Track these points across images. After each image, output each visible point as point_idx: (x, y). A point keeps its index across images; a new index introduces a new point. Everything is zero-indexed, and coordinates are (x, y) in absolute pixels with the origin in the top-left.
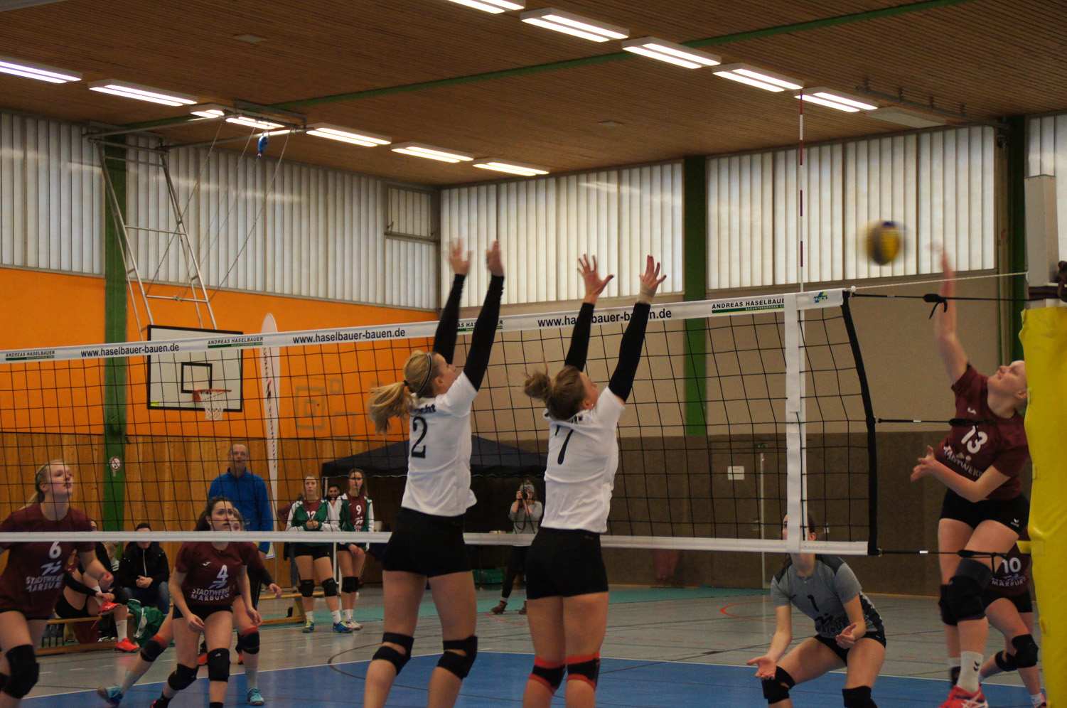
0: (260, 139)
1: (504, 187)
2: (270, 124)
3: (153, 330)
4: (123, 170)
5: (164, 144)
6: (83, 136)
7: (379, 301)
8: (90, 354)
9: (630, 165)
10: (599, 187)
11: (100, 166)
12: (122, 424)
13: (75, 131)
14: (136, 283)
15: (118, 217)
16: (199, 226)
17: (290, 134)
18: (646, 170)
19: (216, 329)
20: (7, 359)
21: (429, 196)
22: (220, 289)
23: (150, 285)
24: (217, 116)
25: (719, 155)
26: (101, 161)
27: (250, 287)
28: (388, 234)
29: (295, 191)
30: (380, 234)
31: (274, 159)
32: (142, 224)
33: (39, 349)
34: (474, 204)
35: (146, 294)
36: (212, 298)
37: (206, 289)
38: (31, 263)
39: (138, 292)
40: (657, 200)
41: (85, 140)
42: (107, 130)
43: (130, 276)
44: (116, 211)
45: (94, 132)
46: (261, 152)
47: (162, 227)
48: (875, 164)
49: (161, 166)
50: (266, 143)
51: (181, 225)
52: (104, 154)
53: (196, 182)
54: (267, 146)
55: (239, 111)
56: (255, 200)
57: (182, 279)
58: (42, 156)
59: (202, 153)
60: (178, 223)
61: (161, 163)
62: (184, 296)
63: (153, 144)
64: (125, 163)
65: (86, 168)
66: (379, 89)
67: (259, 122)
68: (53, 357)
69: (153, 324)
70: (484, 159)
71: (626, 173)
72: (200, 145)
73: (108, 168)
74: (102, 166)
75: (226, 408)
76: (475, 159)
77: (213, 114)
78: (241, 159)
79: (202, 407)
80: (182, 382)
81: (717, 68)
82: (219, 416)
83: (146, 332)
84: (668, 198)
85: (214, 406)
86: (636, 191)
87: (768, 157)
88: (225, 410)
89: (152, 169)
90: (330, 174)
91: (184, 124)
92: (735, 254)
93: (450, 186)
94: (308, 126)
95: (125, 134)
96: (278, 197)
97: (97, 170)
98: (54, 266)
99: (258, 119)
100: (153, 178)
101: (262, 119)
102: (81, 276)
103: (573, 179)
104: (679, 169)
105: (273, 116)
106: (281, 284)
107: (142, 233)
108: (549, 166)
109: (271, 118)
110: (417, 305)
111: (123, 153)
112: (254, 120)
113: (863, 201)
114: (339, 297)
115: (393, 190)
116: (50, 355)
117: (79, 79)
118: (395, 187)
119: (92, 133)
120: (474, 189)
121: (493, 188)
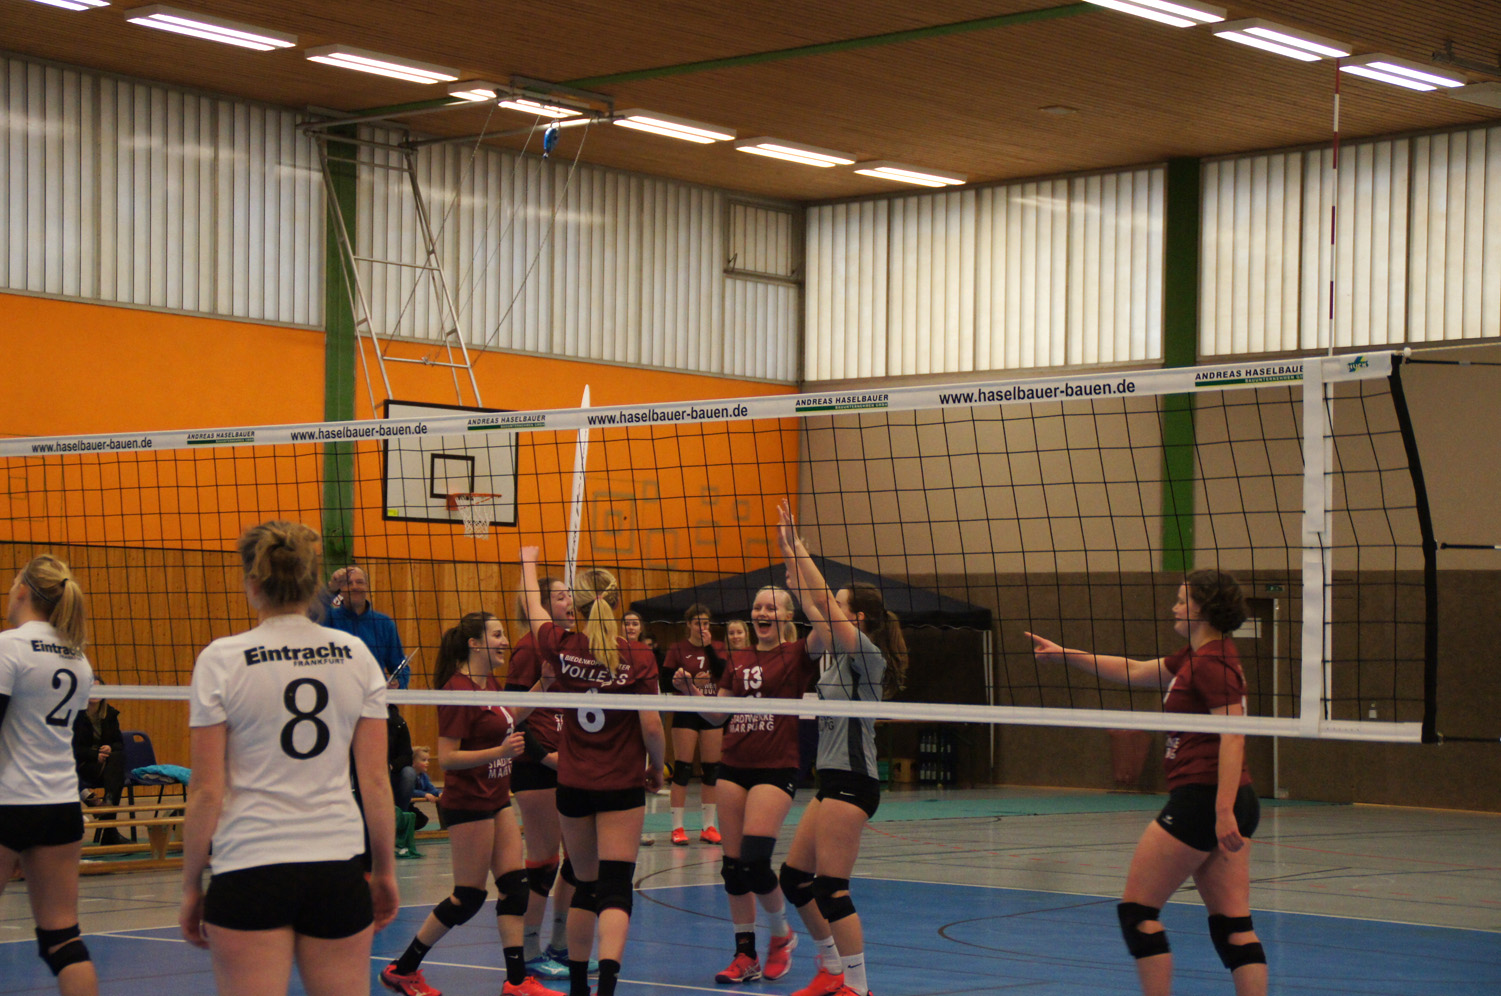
0: (547, 133)
1: (899, 203)
2: (562, 110)
3: (391, 407)
4: (352, 176)
5: (410, 139)
6: (296, 126)
7: (715, 368)
8: (303, 436)
9: (1087, 172)
10: (1039, 204)
11: (319, 171)
12: (347, 537)
13: (286, 118)
14: (368, 339)
15: (344, 244)
16: (458, 259)
17: (590, 125)
18: (1111, 179)
19: (481, 406)
20: (189, 443)
21: (790, 216)
22: (487, 349)
23: (388, 343)
24: (486, 99)
25: (1220, 156)
26: (322, 162)
27: (530, 347)
28: (729, 272)
29: (596, 209)
30: (717, 271)
31: (568, 162)
32: (378, 254)
33: (234, 429)
34: (855, 227)
35: (382, 356)
36: (475, 361)
37: (468, 349)
38: (223, 308)
39: (371, 352)
40: (1125, 223)
41: (299, 132)
42: (331, 119)
43: (360, 330)
44: (342, 235)
45: (313, 120)
46: (548, 151)
47: (406, 259)
48: (1459, 169)
49: (405, 171)
50: (555, 138)
51: (432, 256)
52: (326, 153)
53: (454, 195)
54: (555, 142)
55: (517, 91)
56: (538, 220)
57: (433, 335)
58: (240, 156)
59: (465, 151)
60: (429, 253)
61: (405, 166)
62: (437, 357)
63: (394, 139)
64: (354, 167)
65: (301, 173)
66: (719, 60)
67: (546, 107)
68: (252, 440)
69: (391, 398)
70: (869, 163)
71: (1080, 183)
72: (461, 141)
73: (332, 173)
74: (323, 171)
75: (493, 520)
76: (858, 162)
77: (480, 95)
78: (519, 161)
79: (459, 518)
80: (432, 479)
81: (1221, 27)
82: (484, 533)
83: (382, 409)
84: (1142, 219)
85: (477, 516)
86: (1094, 210)
87: (1295, 159)
88: (492, 524)
89: (393, 174)
90: (647, 184)
91: (439, 110)
92: (1242, 304)
93: (821, 202)
94: (616, 113)
95: (355, 124)
96: (572, 216)
97: (317, 177)
98: (254, 313)
99: (544, 102)
100: (394, 189)
101: (550, 103)
102: (291, 329)
103: (1001, 191)
104: (1159, 177)
105: (564, 98)
106: (574, 343)
107: (377, 268)
108: (965, 173)
109: (563, 101)
110: (770, 375)
111: (353, 151)
112: (538, 105)
113: (1439, 225)
114: (656, 362)
115: (738, 207)
116: (248, 437)
117: (294, 45)
118: (740, 203)
119: (309, 123)
120: (855, 207)
121: (883, 205)
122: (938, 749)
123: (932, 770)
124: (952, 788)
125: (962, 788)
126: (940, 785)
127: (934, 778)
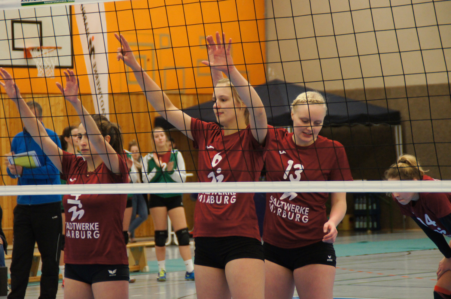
75: (58, 65)
79: (34, 64)
80: (13, 39)
82: (51, 73)
85: (46, 63)
88: (56, 67)
122: (367, 207)
123: (364, 222)
124: (378, 233)
125: (385, 232)
126: (369, 231)
127: (365, 226)
